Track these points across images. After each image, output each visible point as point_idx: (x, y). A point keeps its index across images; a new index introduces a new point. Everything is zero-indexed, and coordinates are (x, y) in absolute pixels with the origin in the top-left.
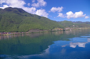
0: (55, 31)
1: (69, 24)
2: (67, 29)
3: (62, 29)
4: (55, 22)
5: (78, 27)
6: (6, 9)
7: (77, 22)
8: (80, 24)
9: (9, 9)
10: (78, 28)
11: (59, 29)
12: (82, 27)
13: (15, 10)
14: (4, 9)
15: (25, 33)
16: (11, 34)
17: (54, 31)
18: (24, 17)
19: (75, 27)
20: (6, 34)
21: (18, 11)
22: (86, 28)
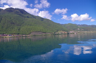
0: (59, 34)
1: (74, 27)
2: (71, 32)
3: (66, 33)
4: (59, 24)
5: (83, 30)
6: (7, 9)
7: (82, 25)
8: (85, 27)
9: (10, 10)
10: (83, 32)
11: (63, 32)
12: (87, 30)
13: (16, 10)
14: (5, 9)
15: (26, 36)
16: (11, 36)
17: (57, 34)
18: (26, 18)
19: (80, 30)
20: (6, 36)
21: (19, 11)
22: (92, 32)
